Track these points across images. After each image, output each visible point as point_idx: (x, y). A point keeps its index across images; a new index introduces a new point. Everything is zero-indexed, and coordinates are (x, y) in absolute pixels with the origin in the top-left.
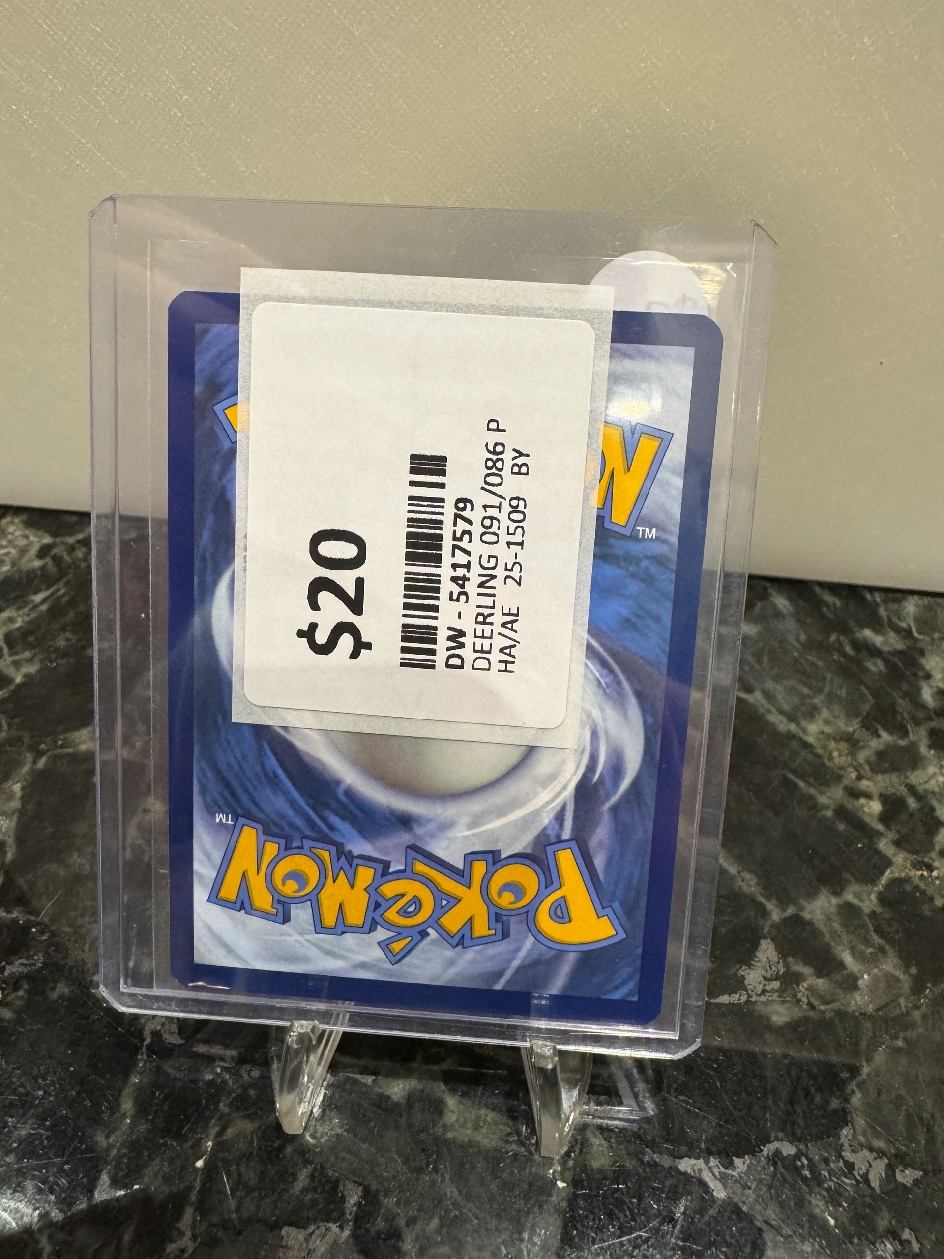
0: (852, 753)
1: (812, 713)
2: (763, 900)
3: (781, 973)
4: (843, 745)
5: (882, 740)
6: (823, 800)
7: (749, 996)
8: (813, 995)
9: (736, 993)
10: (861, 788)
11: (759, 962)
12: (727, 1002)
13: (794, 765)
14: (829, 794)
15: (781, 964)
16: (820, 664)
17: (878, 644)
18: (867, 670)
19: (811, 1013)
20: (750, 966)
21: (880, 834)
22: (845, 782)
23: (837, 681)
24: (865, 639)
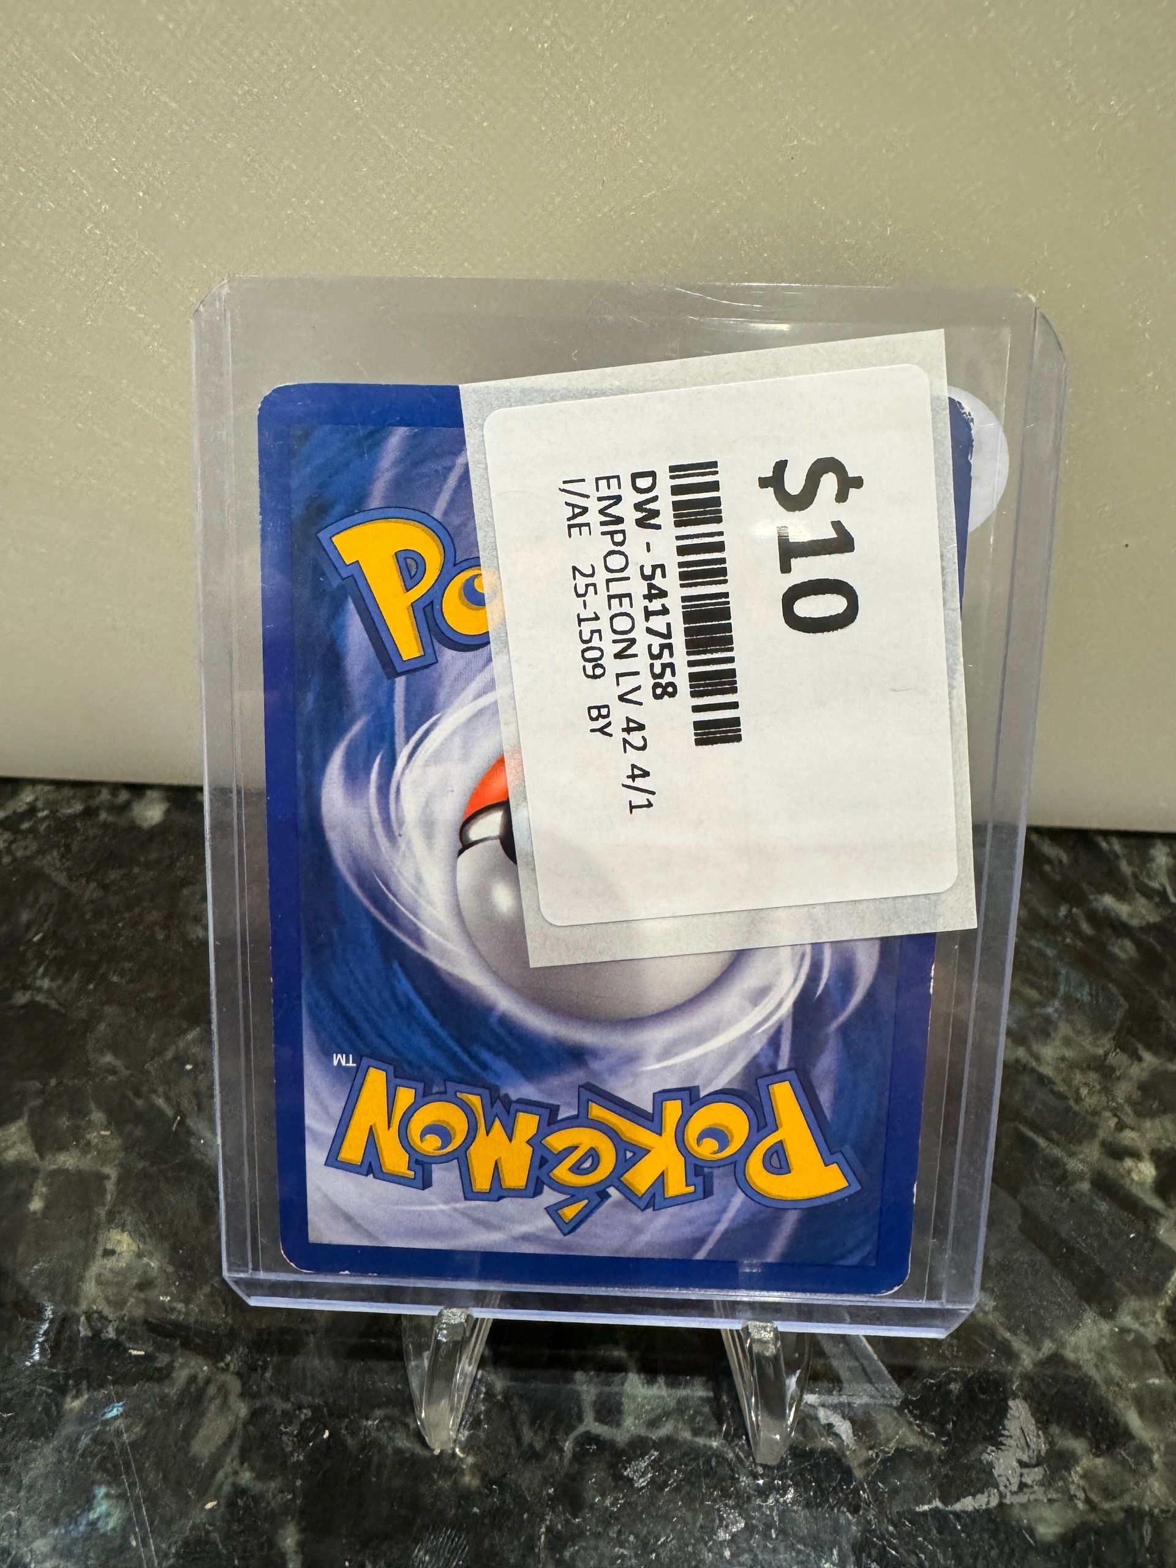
0: (1106, 1090)
1: (1045, 1030)
2: (1008, 1335)
3: (1043, 1453)
4: (1093, 1077)
5: (1145, 1065)
6: (1074, 1165)
7: (1002, 1496)
8: (1091, 1487)
9: (983, 1493)
10: (1126, 1142)
11: (1011, 1437)
12: (970, 1508)
13: (1028, 1113)
14: (1081, 1157)
15: (1042, 1439)
16: (1050, 952)
17: (1124, 917)
18: (1113, 958)
19: (1092, 1517)
20: (998, 1445)
21: (1158, 1215)
22: (1101, 1134)
23: (1076, 977)
24: (1107, 911)
